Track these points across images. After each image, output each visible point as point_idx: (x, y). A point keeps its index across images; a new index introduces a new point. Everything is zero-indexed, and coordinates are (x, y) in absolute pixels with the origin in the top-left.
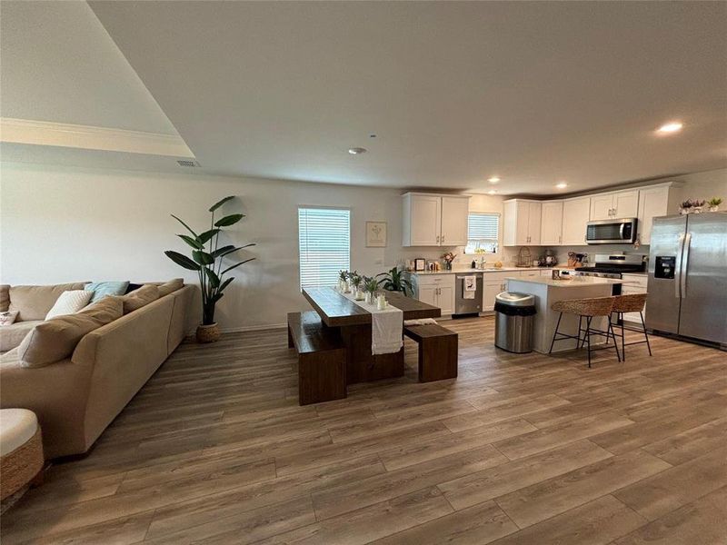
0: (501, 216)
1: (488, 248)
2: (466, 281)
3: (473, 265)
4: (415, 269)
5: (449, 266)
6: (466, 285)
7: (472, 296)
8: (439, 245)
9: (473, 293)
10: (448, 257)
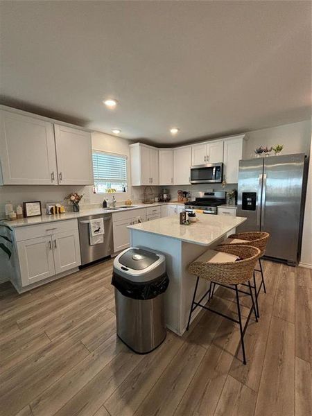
0: (128, 158)
1: (118, 188)
2: (92, 225)
3: (105, 205)
4: (25, 215)
5: (75, 207)
6: (92, 230)
7: (100, 240)
8: (55, 183)
9: (102, 237)
10: (73, 198)
